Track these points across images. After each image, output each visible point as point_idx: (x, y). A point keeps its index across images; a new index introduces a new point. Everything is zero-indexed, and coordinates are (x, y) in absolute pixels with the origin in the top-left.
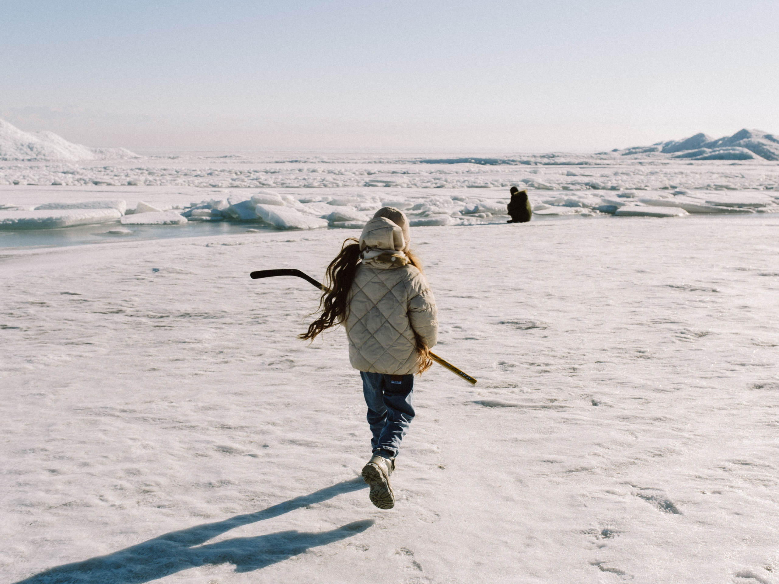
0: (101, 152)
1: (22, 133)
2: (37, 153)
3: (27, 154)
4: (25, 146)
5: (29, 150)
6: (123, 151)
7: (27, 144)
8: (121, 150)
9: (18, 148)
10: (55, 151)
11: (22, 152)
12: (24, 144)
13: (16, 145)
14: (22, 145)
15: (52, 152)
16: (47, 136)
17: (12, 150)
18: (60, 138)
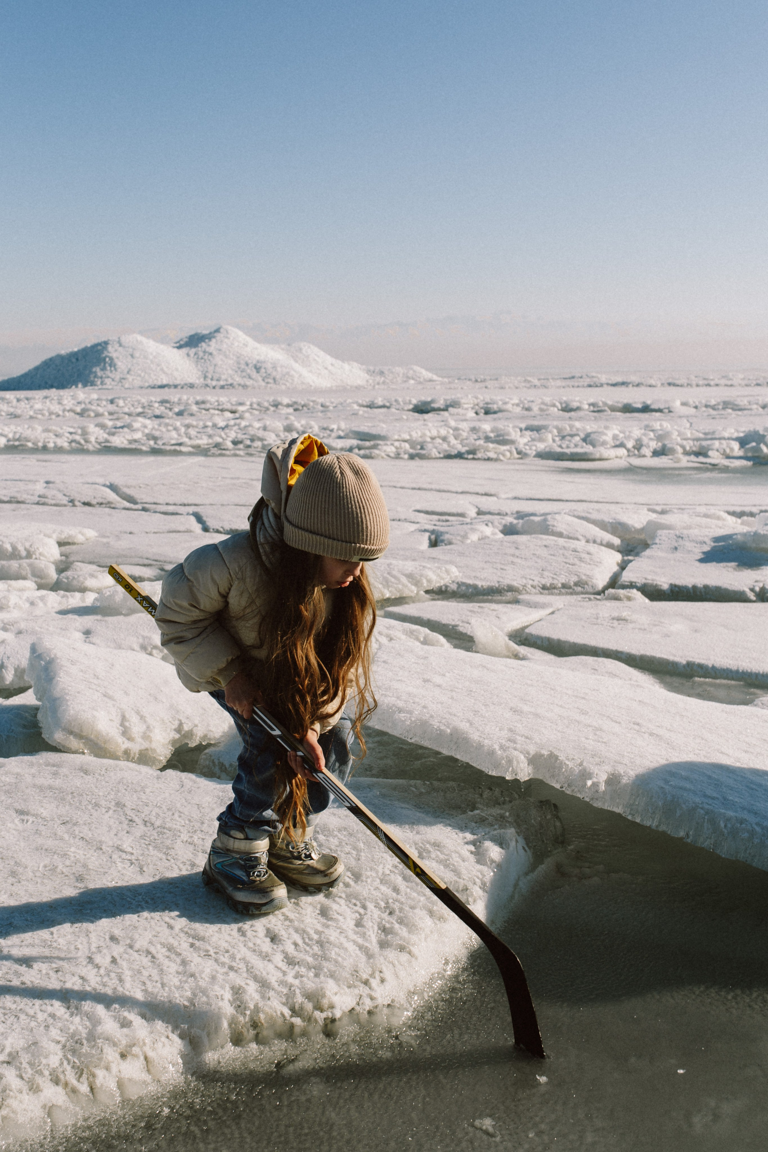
0: (382, 373)
1: (257, 345)
2: (265, 375)
3: (250, 377)
4: (250, 366)
5: (254, 370)
6: (414, 371)
7: (254, 362)
8: (412, 369)
9: (239, 368)
10: (292, 373)
11: (244, 374)
12: (250, 361)
13: (239, 363)
14: (247, 365)
15: (288, 373)
16: (300, 350)
17: (230, 372)
18: (322, 353)
